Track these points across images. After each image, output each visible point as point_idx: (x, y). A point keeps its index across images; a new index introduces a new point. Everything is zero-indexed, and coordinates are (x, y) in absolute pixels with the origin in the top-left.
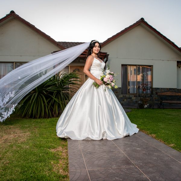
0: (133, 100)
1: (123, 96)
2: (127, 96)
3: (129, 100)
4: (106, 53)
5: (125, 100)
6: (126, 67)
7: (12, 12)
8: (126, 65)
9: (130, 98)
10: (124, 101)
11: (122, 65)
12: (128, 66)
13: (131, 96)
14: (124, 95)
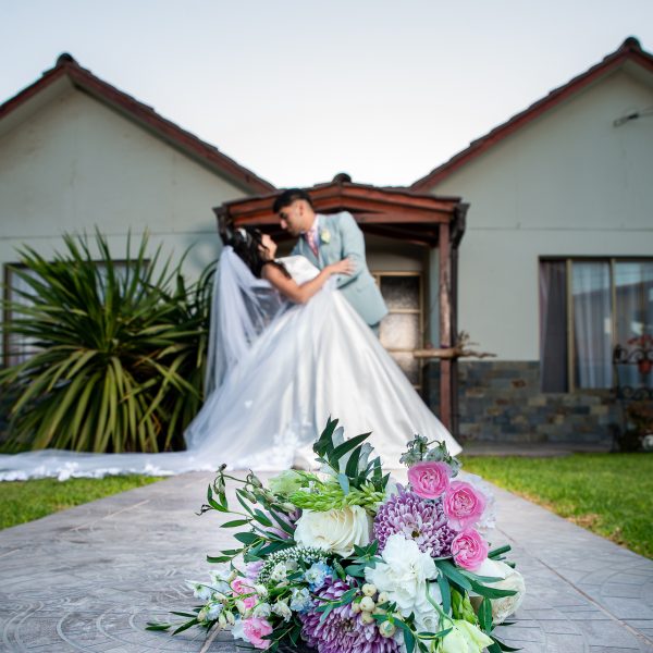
0: (597, 417)
1: (550, 401)
2: (569, 399)
3: (578, 418)
4: (457, 200)
5: (560, 420)
6: (561, 268)
7: (66, 60)
8: (561, 260)
9: (584, 410)
10: (551, 421)
11: (544, 260)
12: (569, 263)
13: (586, 400)
14: (554, 396)
